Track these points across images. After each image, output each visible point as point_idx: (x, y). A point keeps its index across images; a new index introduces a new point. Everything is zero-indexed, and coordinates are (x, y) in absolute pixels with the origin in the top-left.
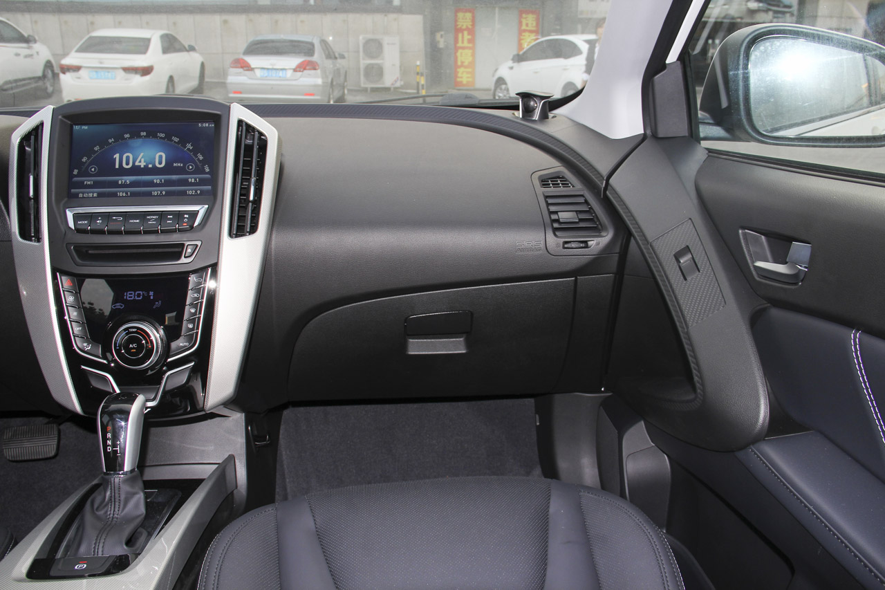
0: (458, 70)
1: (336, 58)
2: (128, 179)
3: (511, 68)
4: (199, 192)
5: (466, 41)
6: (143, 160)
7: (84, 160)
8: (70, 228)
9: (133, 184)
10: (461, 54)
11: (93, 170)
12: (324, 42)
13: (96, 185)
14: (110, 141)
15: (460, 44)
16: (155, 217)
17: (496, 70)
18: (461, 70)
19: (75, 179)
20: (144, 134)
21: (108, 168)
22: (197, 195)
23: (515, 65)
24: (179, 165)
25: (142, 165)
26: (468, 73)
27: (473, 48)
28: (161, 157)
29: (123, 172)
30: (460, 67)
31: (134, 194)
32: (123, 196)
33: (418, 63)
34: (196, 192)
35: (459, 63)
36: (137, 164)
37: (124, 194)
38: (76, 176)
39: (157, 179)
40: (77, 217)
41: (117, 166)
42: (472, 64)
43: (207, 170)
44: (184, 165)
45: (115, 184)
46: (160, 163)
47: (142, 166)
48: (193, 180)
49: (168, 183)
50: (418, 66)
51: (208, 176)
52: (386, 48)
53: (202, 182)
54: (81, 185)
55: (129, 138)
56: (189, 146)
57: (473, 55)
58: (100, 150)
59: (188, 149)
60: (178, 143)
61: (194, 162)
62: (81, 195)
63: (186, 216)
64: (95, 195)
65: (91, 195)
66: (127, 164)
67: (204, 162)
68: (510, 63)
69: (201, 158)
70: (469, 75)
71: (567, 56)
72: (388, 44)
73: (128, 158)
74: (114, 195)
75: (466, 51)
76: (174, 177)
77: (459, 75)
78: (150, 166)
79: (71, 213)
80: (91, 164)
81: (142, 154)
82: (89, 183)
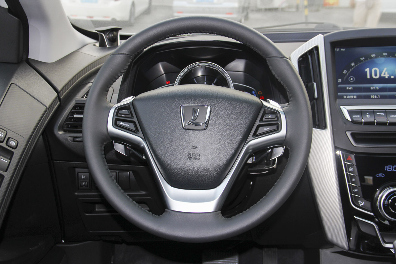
2: (378, 86)
6: (386, 73)
7: (345, 72)
8: (347, 120)
9: (381, 90)
11: (352, 79)
13: (355, 90)
14: (362, 59)
19: (340, 86)
20: (385, 54)
21: (361, 78)
25: (387, 76)
29: (373, 81)
31: (382, 97)
32: (375, 98)
36: (383, 75)
37: (376, 97)
38: (341, 83)
40: (351, 112)
41: (368, 77)
45: (368, 90)
47: (387, 77)
54: (344, 90)
55: (375, 57)
58: (355, 65)
62: (345, 97)
64: (355, 97)
65: (352, 97)
66: (376, 75)
73: (375, 71)
74: (369, 97)
78: (392, 77)
79: (345, 110)
80: (350, 75)
81: (385, 69)
82: (350, 88)
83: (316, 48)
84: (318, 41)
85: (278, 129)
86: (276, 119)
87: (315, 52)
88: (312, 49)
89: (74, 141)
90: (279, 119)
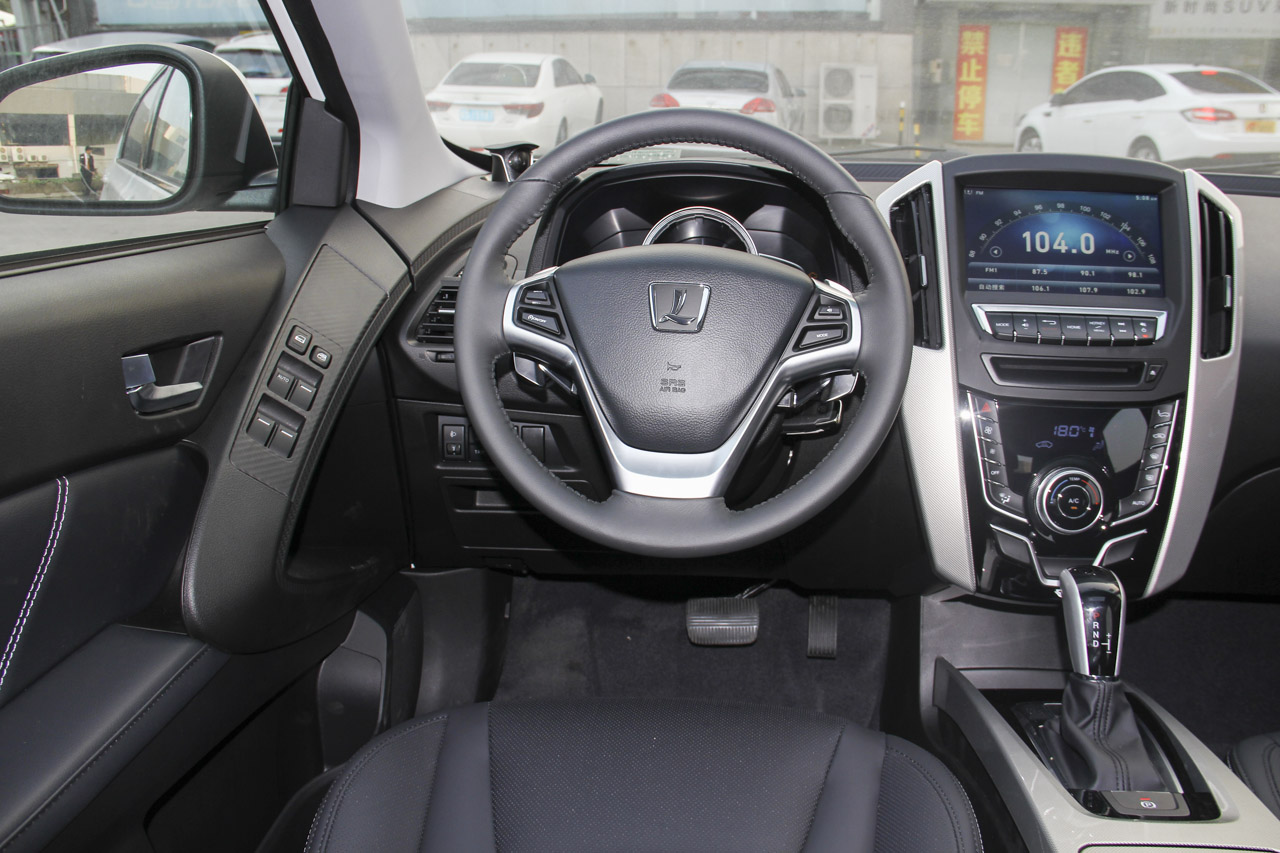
0: (960, 116)
1: (792, 96)
2: (1046, 268)
3: (1048, 115)
4: (1143, 291)
5: (973, 73)
6: (1063, 243)
7: (983, 237)
8: (986, 331)
9: (1052, 275)
10: (965, 92)
11: (996, 252)
13: (1001, 274)
14: (1016, 213)
15: (964, 78)
16: (1100, 323)
17: (1023, 117)
18: (963, 116)
19: (972, 264)
20: (1061, 206)
21: (1015, 250)
22: (1142, 295)
23: (1054, 110)
24: (1113, 252)
25: (1063, 249)
26: (974, 120)
27: (983, 85)
28: (1087, 239)
29: (1036, 257)
30: (962, 112)
31: (1054, 290)
32: (1039, 291)
33: (903, 105)
34: (1140, 291)
35: (962, 106)
36: (1056, 247)
37: (1042, 289)
38: (973, 260)
39: (1085, 270)
40: (991, 316)
41: (1029, 249)
42: (980, 108)
43: (1153, 261)
44: (1121, 253)
45: (1027, 274)
46: (1088, 248)
47: (1063, 251)
48: (1134, 275)
49: (1100, 277)
50: (902, 109)
51: (1155, 270)
52: (859, 83)
53: (1147, 278)
54: (981, 273)
55: (1042, 211)
56: (1125, 226)
57: (983, 93)
58: (1003, 224)
59: (1125, 231)
60: (1110, 221)
61: (1135, 250)
62: (981, 287)
63: (1142, 324)
64: (1002, 287)
65: (995, 287)
66: (1043, 246)
67: (1145, 250)
68: (1046, 107)
69: (1143, 244)
70: (975, 123)
71: (1139, 97)
72: (862, 76)
73: (1042, 239)
74: (1028, 289)
75: (974, 87)
76: (1109, 269)
77: (961, 122)
78: (1074, 251)
79: (980, 311)
80: (993, 243)
81: (1061, 235)
82: (992, 270)
83: (928, 187)
84: (931, 173)
85: (845, 338)
86: (841, 317)
87: (926, 196)
88: (919, 189)
89: (437, 360)
90: (847, 316)
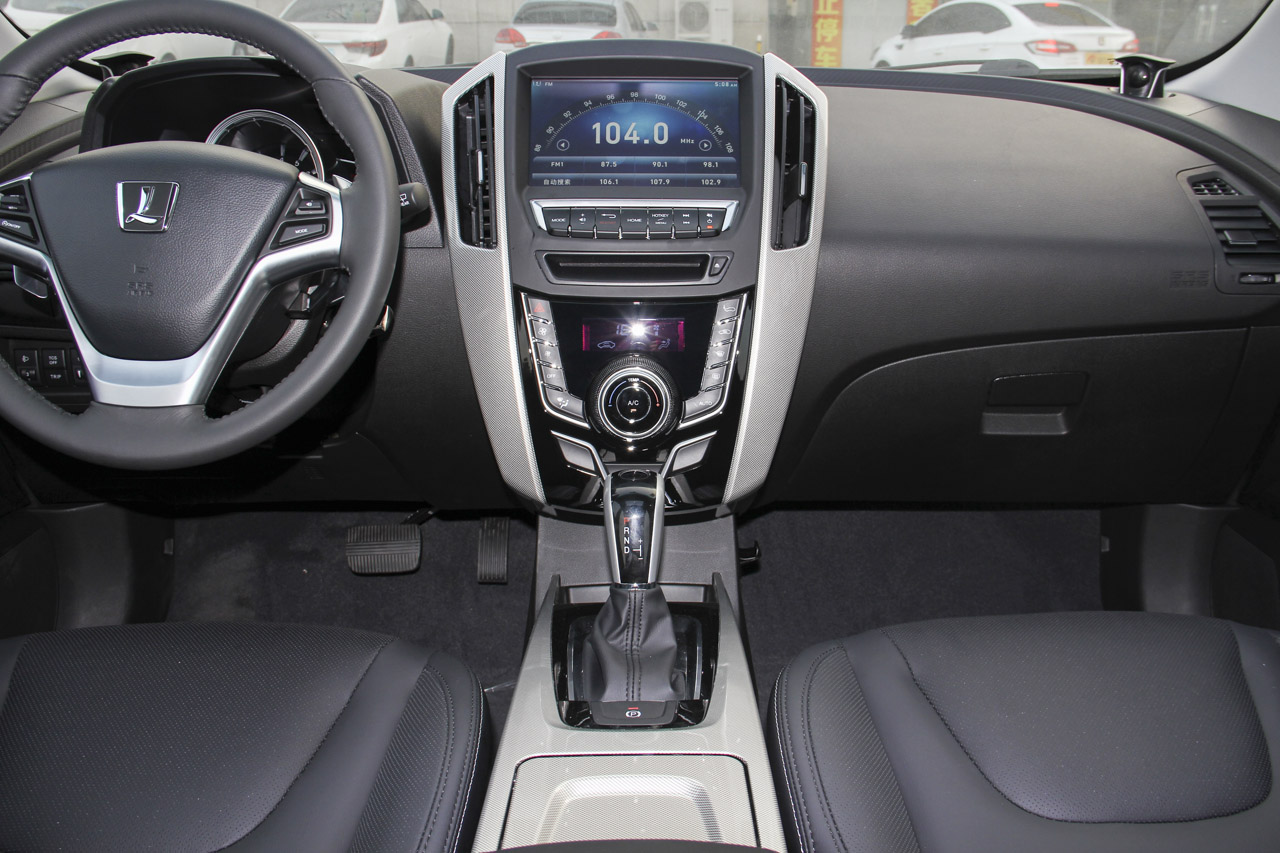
0: (817, 50)
1: (644, 29)
2: (615, 160)
3: (900, 47)
4: (719, 182)
5: (829, 6)
6: (635, 133)
7: (550, 130)
8: (540, 228)
9: (622, 168)
10: (822, 24)
11: (563, 145)
12: (629, 7)
13: (568, 167)
14: (587, 104)
15: (821, 11)
16: (664, 215)
17: (876, 50)
18: (821, 50)
19: (538, 158)
20: (635, 94)
21: (584, 143)
22: (717, 186)
23: (906, 42)
24: (688, 141)
25: (635, 139)
26: (831, 54)
27: (840, 18)
28: (661, 129)
29: (606, 149)
30: (819, 45)
31: (624, 183)
32: (608, 184)
33: (759, 38)
34: (715, 181)
35: (819, 39)
36: (627, 138)
37: (610, 182)
38: (539, 154)
39: (657, 161)
40: (547, 212)
41: (598, 141)
42: (837, 42)
43: (730, 150)
44: (696, 142)
45: (596, 167)
46: (661, 138)
47: (635, 142)
48: (710, 165)
49: (673, 167)
50: (759, 42)
51: (732, 159)
52: (714, 17)
53: (724, 168)
54: (546, 168)
55: (614, 101)
56: (702, 114)
57: (840, 26)
58: (572, 116)
59: (701, 119)
60: (686, 109)
61: (711, 138)
62: (546, 182)
63: (708, 215)
64: (567, 182)
65: (561, 182)
66: (613, 138)
67: (724, 139)
68: (898, 39)
69: (721, 132)
70: (833, 58)
71: (987, 30)
72: (717, 10)
73: (613, 130)
74: (596, 182)
75: (830, 20)
76: (683, 159)
77: (819, 57)
78: (646, 142)
79: (538, 207)
80: (559, 137)
81: (633, 125)
82: (557, 164)
83: (491, 79)
85: (326, 232)
86: (323, 211)
87: (487, 88)
88: (483, 82)
90: (328, 209)
